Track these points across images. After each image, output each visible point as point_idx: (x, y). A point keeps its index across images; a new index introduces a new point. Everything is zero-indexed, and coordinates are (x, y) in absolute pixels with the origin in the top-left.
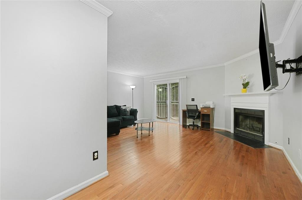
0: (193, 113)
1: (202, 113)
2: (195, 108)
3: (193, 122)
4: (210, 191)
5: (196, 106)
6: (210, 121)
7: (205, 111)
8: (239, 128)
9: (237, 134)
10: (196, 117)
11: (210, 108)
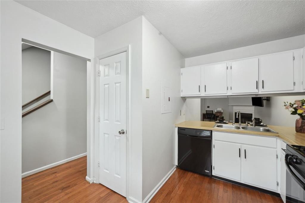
1: (216, 115)
5: (212, 111)
11: (221, 112)
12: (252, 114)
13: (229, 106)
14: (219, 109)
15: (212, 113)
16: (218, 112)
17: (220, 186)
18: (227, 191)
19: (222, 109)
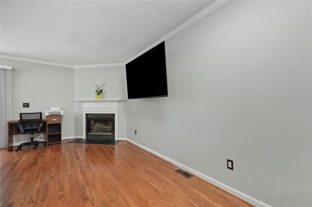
0: (33, 125)
1: (48, 123)
2: (38, 117)
3: (32, 139)
4: (138, 190)
5: (40, 114)
6: (60, 132)
7: (53, 120)
8: (91, 133)
9: (90, 139)
10: (39, 130)
11: (60, 115)
12: (114, 115)
13: (74, 102)
14: (55, 109)
16: (52, 116)
19: (61, 109)
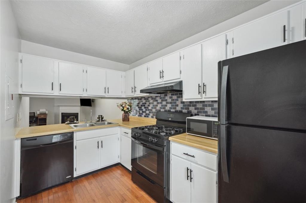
1: (39, 118)
5: (34, 113)
7: (42, 116)
10: (33, 122)
11: (46, 114)
12: (78, 113)
13: (54, 106)
14: (43, 110)
15: (33, 115)
16: (41, 114)
17: (85, 183)
18: (92, 182)
19: (46, 110)
